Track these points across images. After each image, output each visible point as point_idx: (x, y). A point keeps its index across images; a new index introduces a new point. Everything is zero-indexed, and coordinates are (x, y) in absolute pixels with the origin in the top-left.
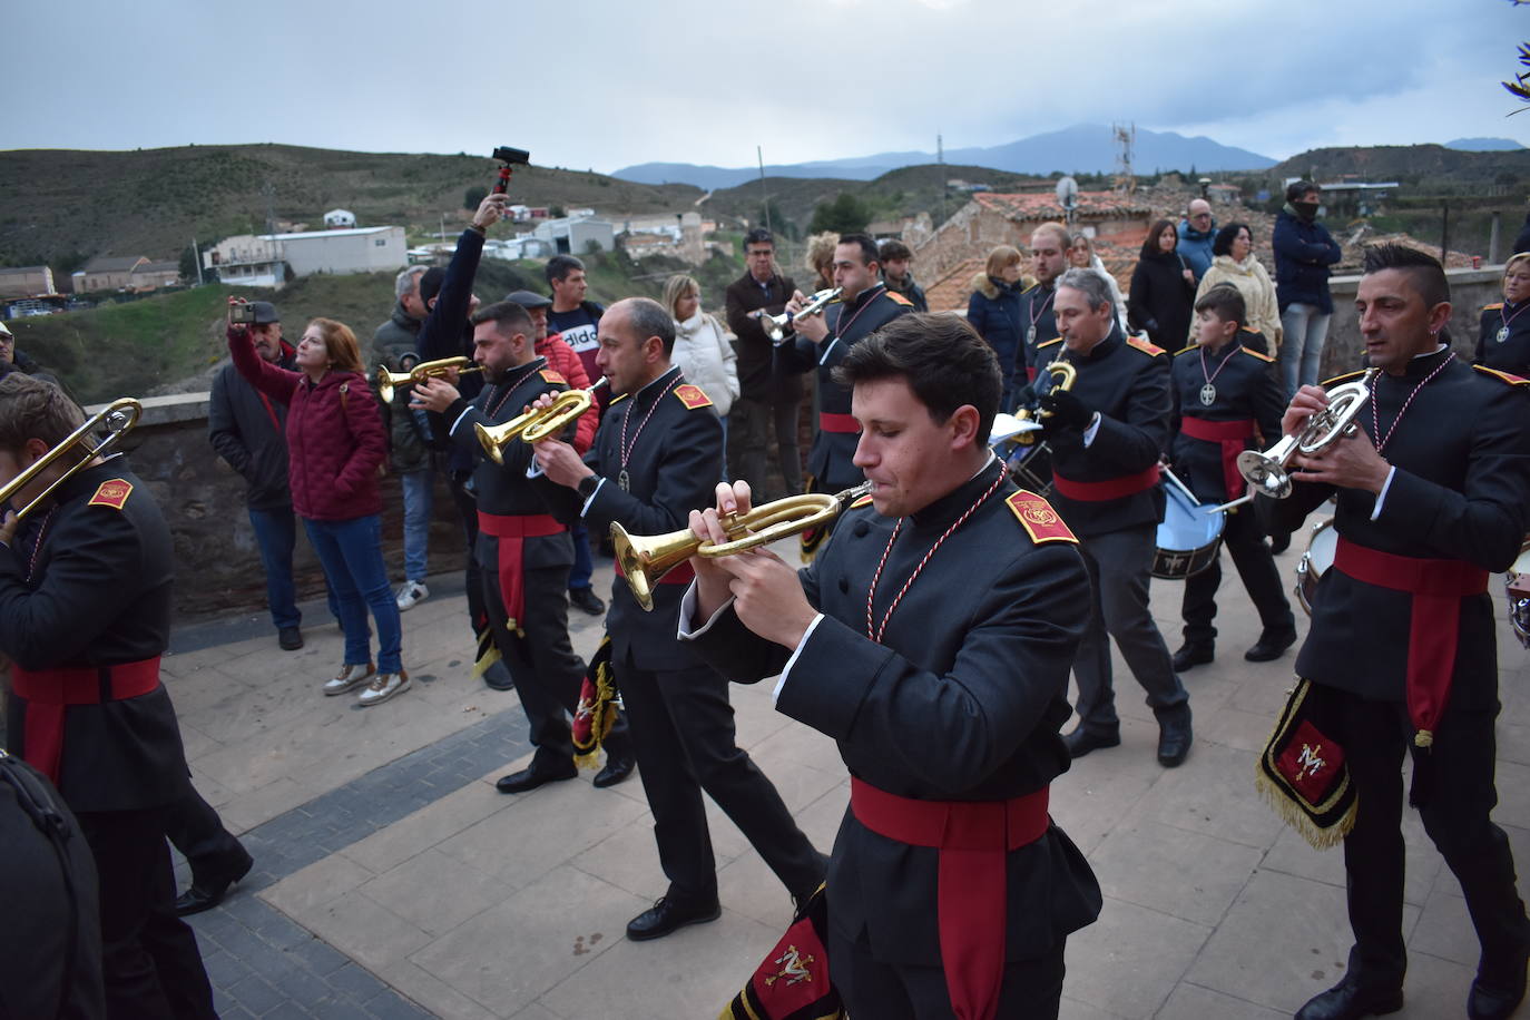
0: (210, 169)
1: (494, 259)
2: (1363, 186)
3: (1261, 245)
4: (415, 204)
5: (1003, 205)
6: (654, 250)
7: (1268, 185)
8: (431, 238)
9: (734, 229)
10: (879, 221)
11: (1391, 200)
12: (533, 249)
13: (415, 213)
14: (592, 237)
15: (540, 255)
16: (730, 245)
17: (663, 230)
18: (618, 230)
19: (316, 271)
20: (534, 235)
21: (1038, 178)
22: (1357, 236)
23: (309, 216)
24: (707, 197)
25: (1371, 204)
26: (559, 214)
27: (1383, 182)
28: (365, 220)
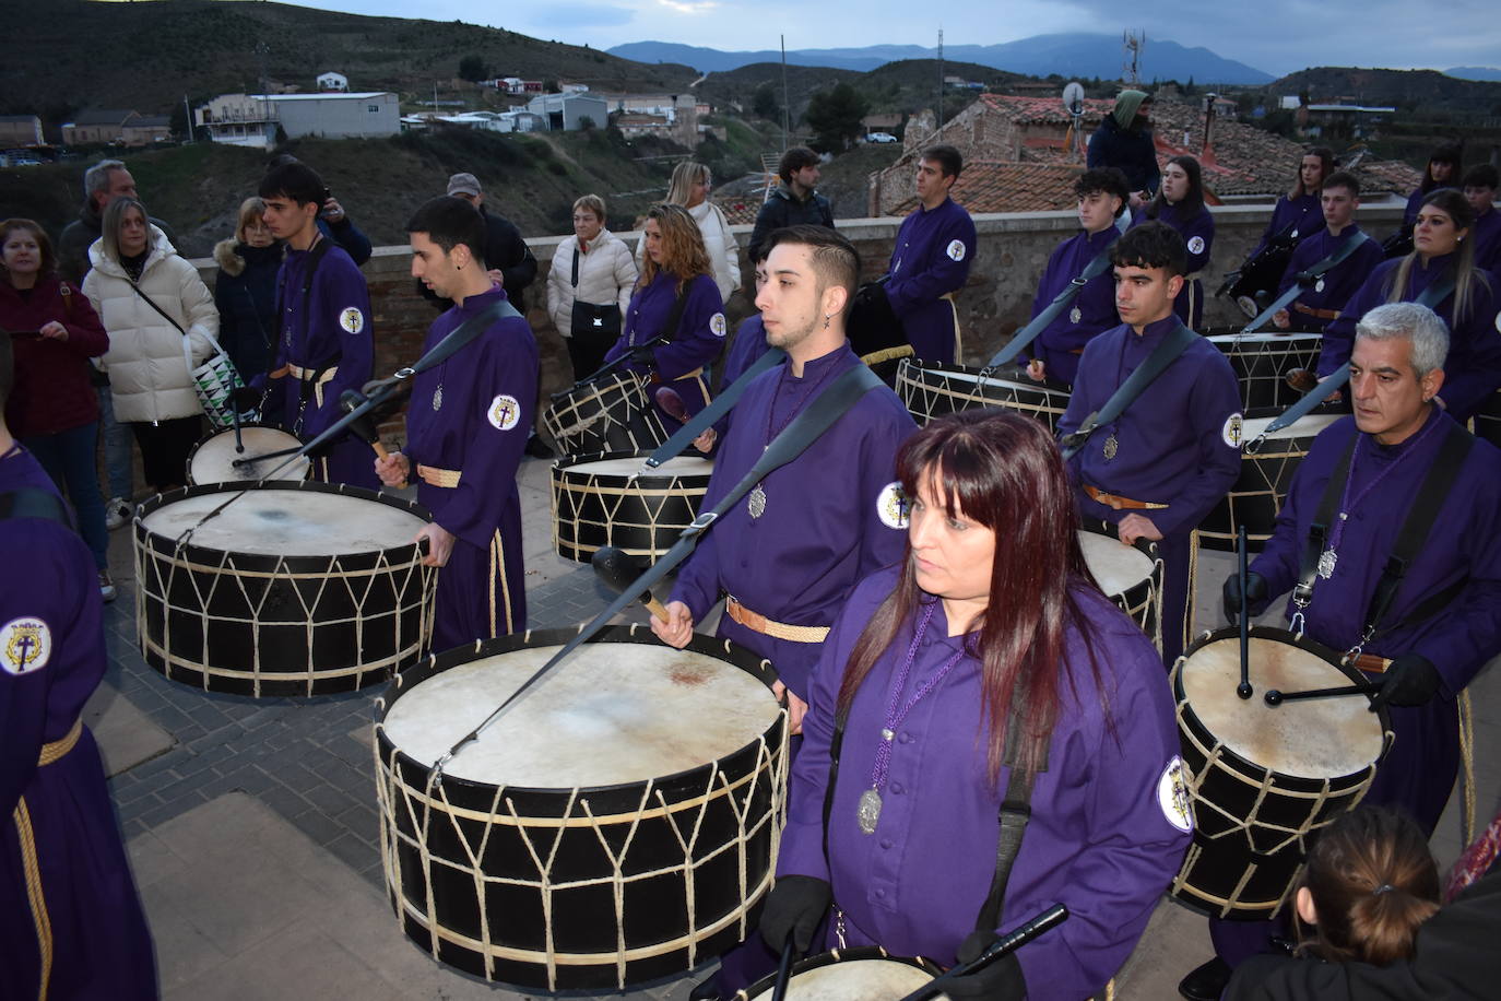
0: (203, 24)
1: (487, 131)
2: (1361, 109)
3: (1262, 163)
4: (409, 71)
5: (1009, 107)
6: (648, 130)
7: (1265, 101)
8: (424, 106)
9: (728, 114)
10: (874, 114)
11: (1386, 123)
12: (526, 122)
13: (408, 80)
14: (586, 115)
15: (533, 129)
16: (724, 130)
17: (657, 111)
18: (612, 108)
19: (308, 134)
20: (527, 108)
21: (1035, 79)
22: (1356, 160)
23: (302, 78)
24: (702, 79)
25: (1366, 128)
26: (554, 90)
27: (1380, 106)
28: (357, 85)
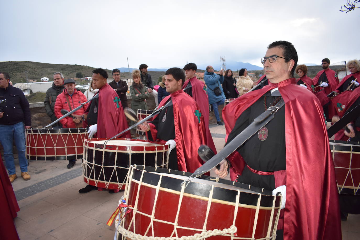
0: (13, 67)
19: (38, 92)
23: (38, 79)
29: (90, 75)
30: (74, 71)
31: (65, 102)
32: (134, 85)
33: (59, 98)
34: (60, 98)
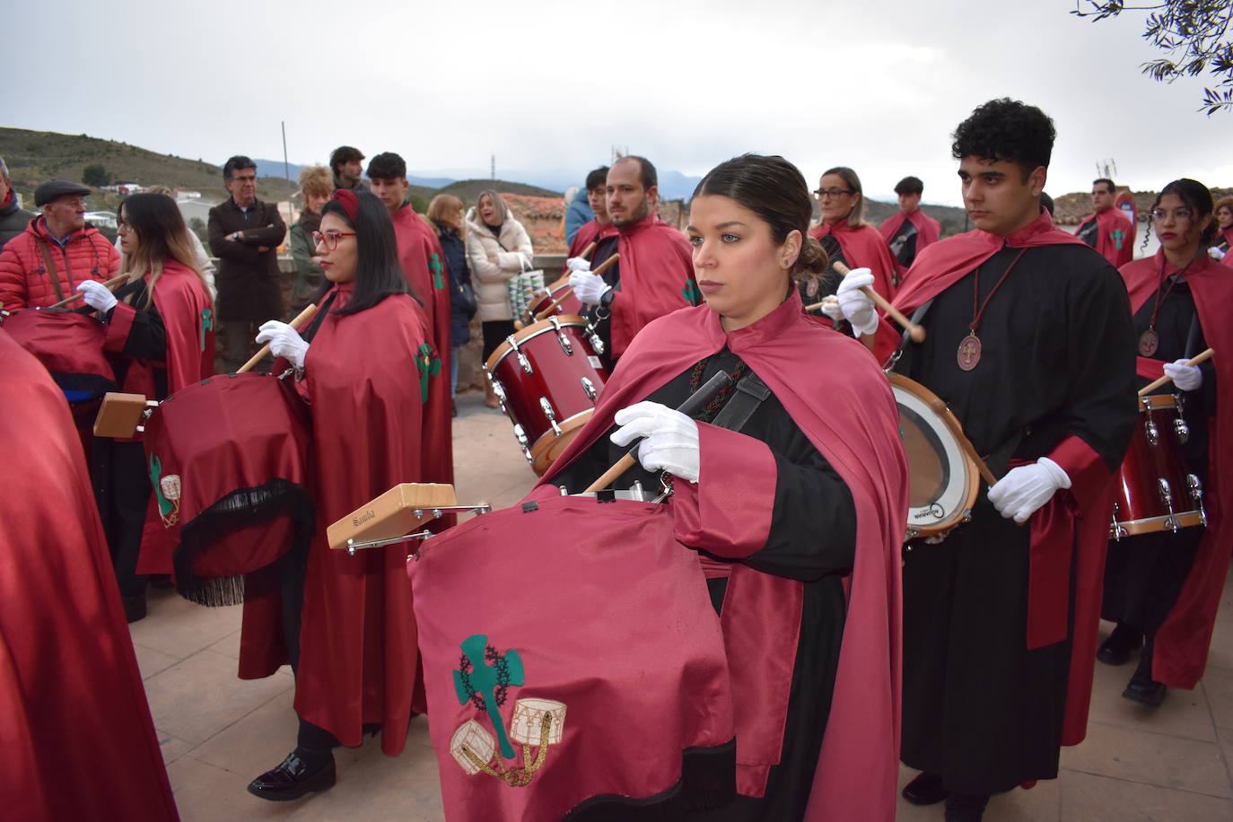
29: (135, 178)
30: (77, 158)
31: (36, 266)
32: (306, 223)
33: (12, 250)
34: (17, 250)
